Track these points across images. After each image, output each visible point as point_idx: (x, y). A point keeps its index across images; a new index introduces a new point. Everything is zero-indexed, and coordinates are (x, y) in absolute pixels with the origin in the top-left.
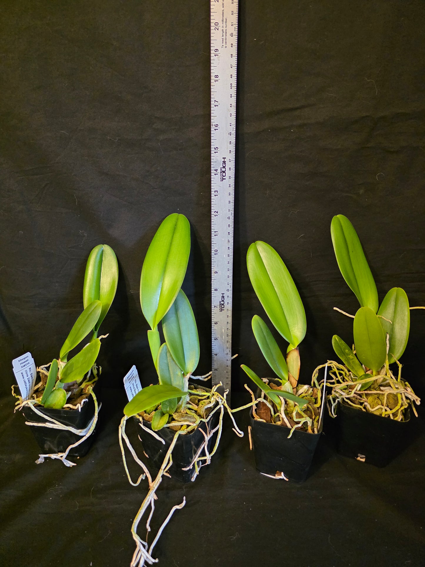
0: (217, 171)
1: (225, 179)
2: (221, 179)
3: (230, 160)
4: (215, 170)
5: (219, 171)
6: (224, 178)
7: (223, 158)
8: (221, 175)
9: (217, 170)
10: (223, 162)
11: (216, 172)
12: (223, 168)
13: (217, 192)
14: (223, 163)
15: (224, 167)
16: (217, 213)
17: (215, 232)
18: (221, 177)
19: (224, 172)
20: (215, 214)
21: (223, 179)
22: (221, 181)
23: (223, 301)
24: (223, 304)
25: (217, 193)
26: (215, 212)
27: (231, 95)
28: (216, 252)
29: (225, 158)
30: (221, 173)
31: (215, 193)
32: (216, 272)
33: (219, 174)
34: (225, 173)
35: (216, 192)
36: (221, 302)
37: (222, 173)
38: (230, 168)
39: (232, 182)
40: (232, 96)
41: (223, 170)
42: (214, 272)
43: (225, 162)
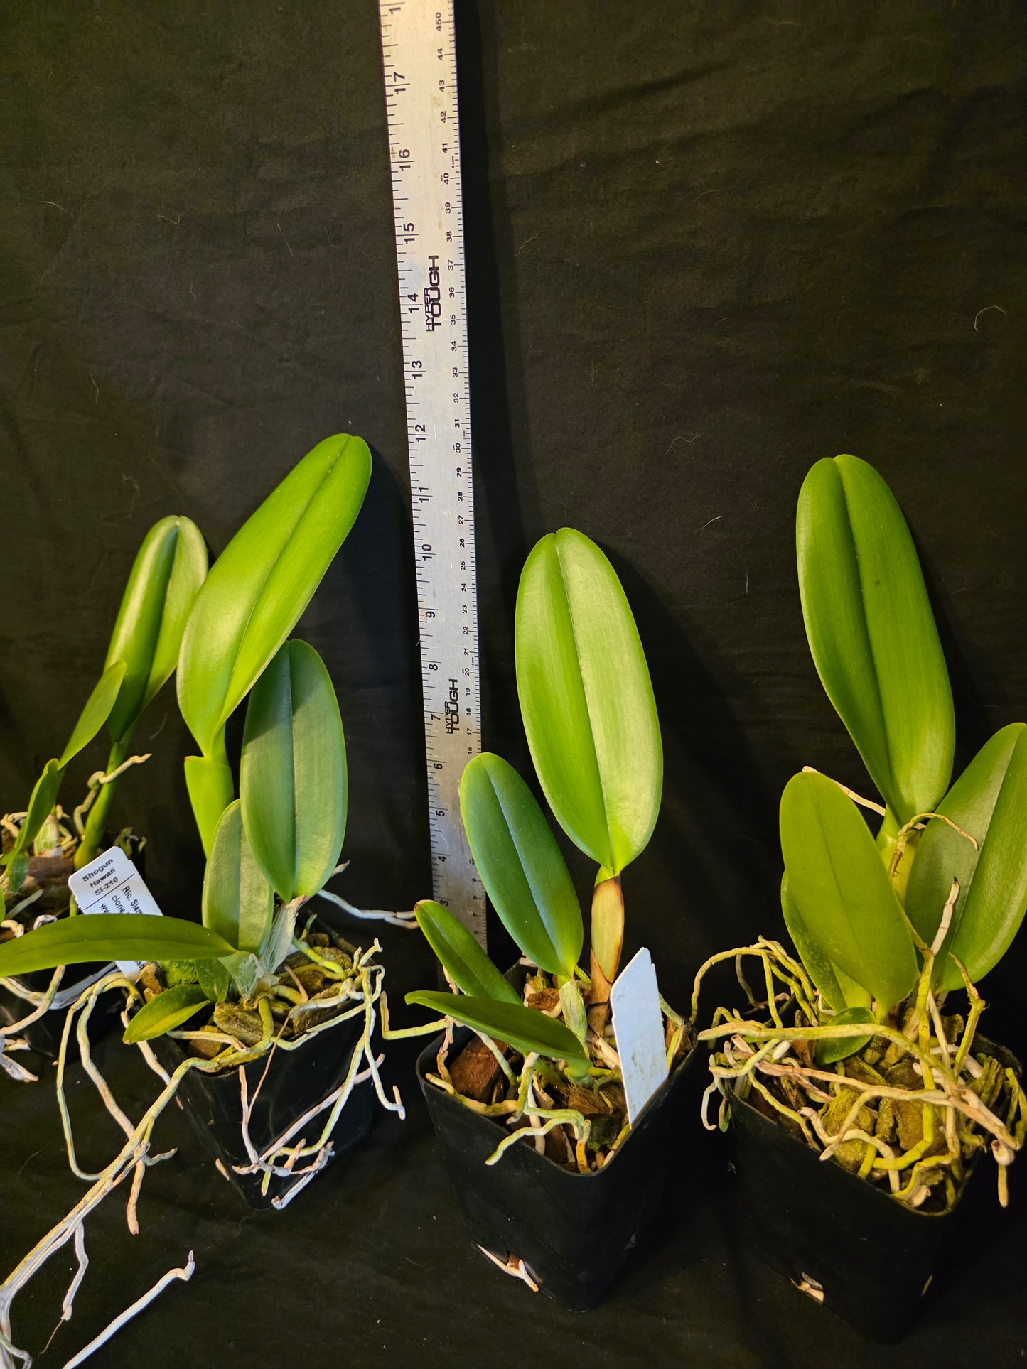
0: (415, 300)
1: (440, 324)
2: (429, 324)
3: (450, 264)
4: (409, 296)
5: (421, 299)
6: (437, 320)
7: (430, 257)
8: (429, 312)
9: (415, 296)
10: (430, 269)
11: (413, 303)
12: (431, 289)
13: (419, 364)
14: (431, 274)
15: (434, 287)
16: (424, 430)
17: (421, 489)
18: (429, 318)
19: (435, 302)
20: (417, 433)
21: (434, 324)
22: (429, 330)
23: (454, 702)
24: (454, 713)
25: (420, 367)
26: (417, 426)
27: (440, 50)
28: (429, 550)
29: (437, 257)
30: (427, 304)
31: (413, 369)
32: (431, 613)
33: (422, 308)
34: (439, 305)
35: (417, 367)
36: (449, 705)
37: (430, 306)
38: (452, 290)
39: (460, 332)
40: (443, 53)
41: (434, 294)
42: (426, 611)
43: (438, 268)
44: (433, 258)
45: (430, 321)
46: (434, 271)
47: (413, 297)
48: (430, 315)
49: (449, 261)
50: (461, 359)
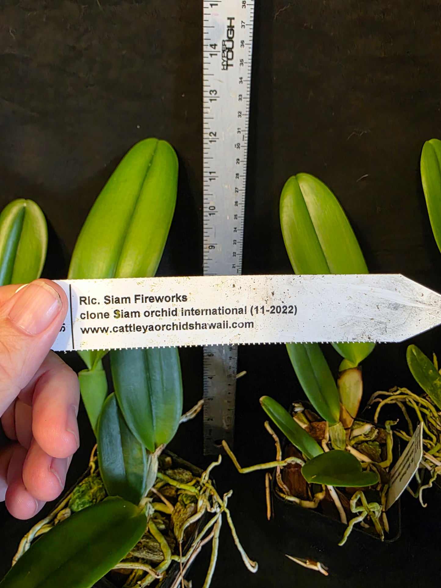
0: (215, 48)
1: (232, 65)
2: (224, 65)
3: (243, 24)
4: (211, 45)
5: (219, 48)
6: (230, 62)
7: (228, 19)
8: (224, 57)
9: (215, 45)
10: (228, 27)
11: (213, 50)
12: (228, 41)
13: (215, 92)
14: (228, 30)
15: (230, 39)
16: (215, 135)
17: (210, 173)
18: (224, 61)
19: (230, 50)
20: (210, 137)
21: (227, 65)
22: (224, 69)
25: (216, 94)
26: (211, 133)
28: (212, 209)
29: (234, 19)
30: (223, 51)
31: (210, 95)
32: (212, 246)
33: (220, 54)
34: (233, 52)
35: (213, 94)
37: (225, 53)
38: (242, 42)
39: (246, 71)
41: (229, 45)
42: (208, 246)
43: (233, 27)
44: (231, 19)
45: (225, 63)
46: (231, 28)
47: (214, 46)
48: (225, 59)
49: (242, 22)
50: (245, 89)
